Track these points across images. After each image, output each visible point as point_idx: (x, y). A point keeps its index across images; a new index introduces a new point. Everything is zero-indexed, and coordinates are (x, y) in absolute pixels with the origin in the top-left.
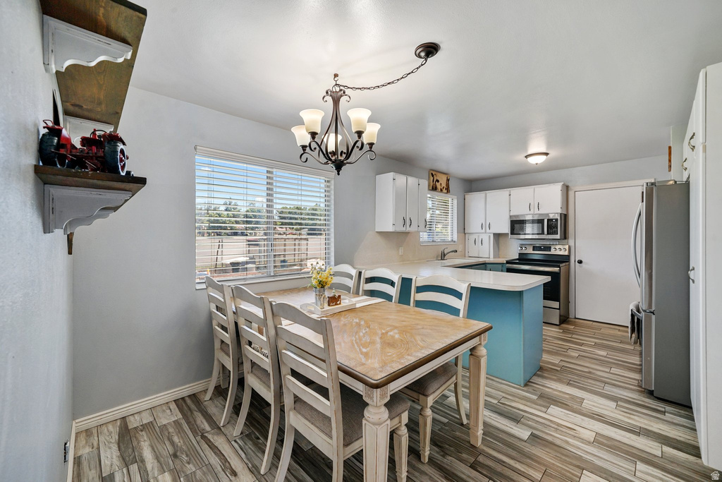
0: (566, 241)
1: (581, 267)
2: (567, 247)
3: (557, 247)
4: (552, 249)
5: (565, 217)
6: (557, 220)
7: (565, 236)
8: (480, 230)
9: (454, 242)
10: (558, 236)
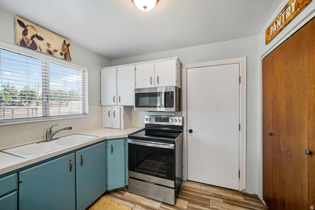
0: (181, 112)
1: (191, 135)
2: (181, 118)
3: (174, 118)
4: (170, 120)
5: (179, 91)
6: (172, 93)
7: (179, 108)
8: (112, 103)
9: (86, 115)
10: (173, 109)
